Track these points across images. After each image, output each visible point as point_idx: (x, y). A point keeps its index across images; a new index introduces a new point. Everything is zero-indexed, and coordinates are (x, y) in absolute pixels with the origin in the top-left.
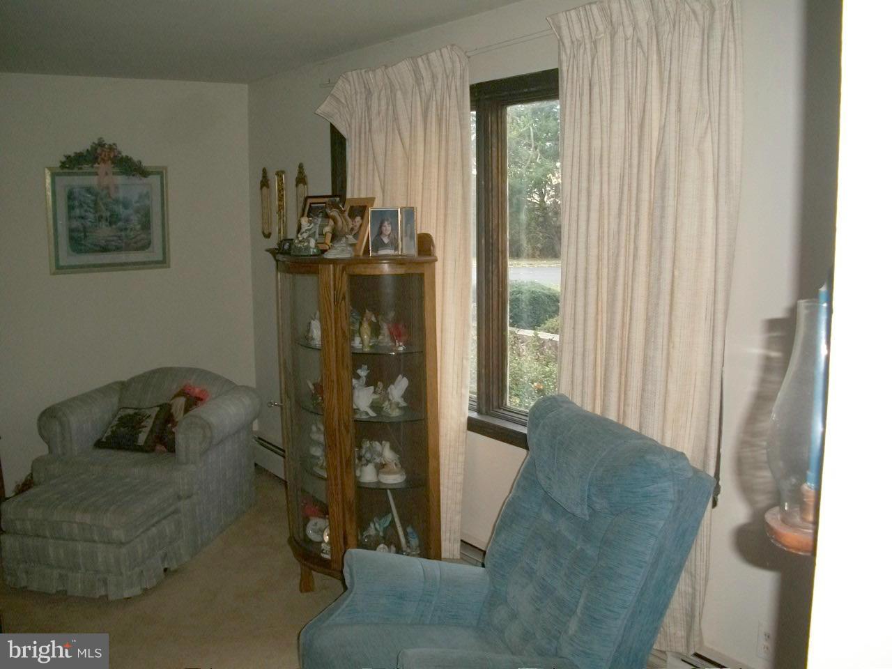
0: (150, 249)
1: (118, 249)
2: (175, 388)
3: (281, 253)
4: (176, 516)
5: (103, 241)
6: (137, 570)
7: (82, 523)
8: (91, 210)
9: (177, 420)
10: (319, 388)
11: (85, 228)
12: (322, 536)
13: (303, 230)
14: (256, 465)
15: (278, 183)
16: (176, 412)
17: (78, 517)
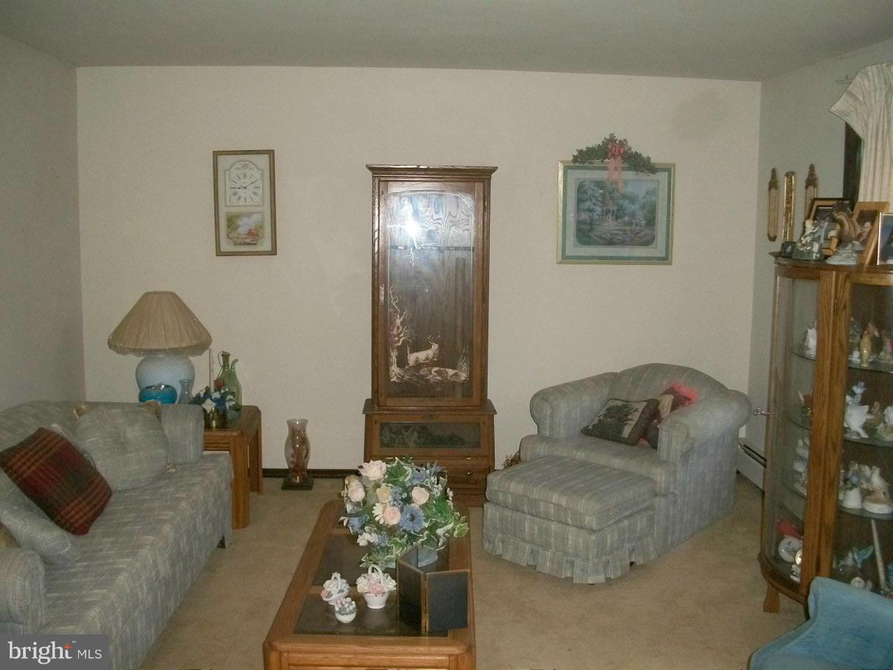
0: (654, 245)
1: (623, 243)
2: (665, 384)
3: (783, 257)
4: (650, 513)
5: (609, 235)
6: (604, 558)
7: (557, 505)
8: (599, 203)
9: (663, 416)
10: (809, 401)
11: (592, 220)
12: (794, 557)
13: (807, 233)
14: (738, 472)
15: (787, 184)
16: (663, 409)
17: (555, 498)
